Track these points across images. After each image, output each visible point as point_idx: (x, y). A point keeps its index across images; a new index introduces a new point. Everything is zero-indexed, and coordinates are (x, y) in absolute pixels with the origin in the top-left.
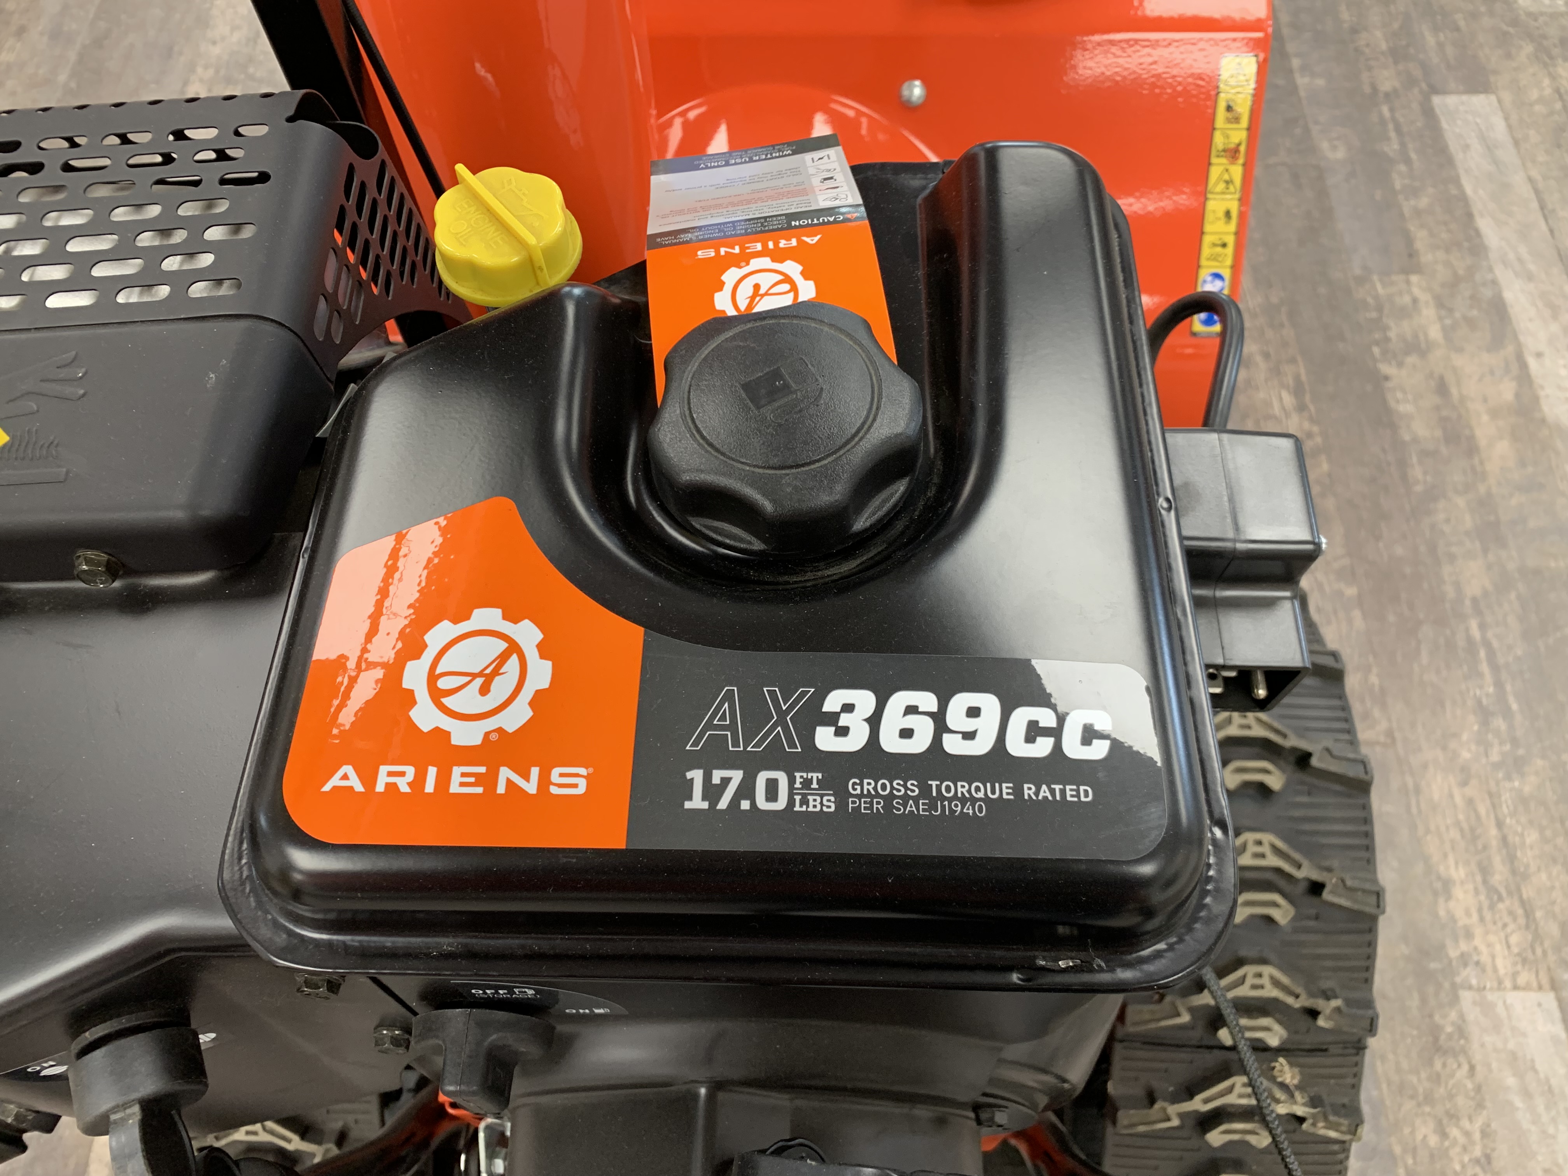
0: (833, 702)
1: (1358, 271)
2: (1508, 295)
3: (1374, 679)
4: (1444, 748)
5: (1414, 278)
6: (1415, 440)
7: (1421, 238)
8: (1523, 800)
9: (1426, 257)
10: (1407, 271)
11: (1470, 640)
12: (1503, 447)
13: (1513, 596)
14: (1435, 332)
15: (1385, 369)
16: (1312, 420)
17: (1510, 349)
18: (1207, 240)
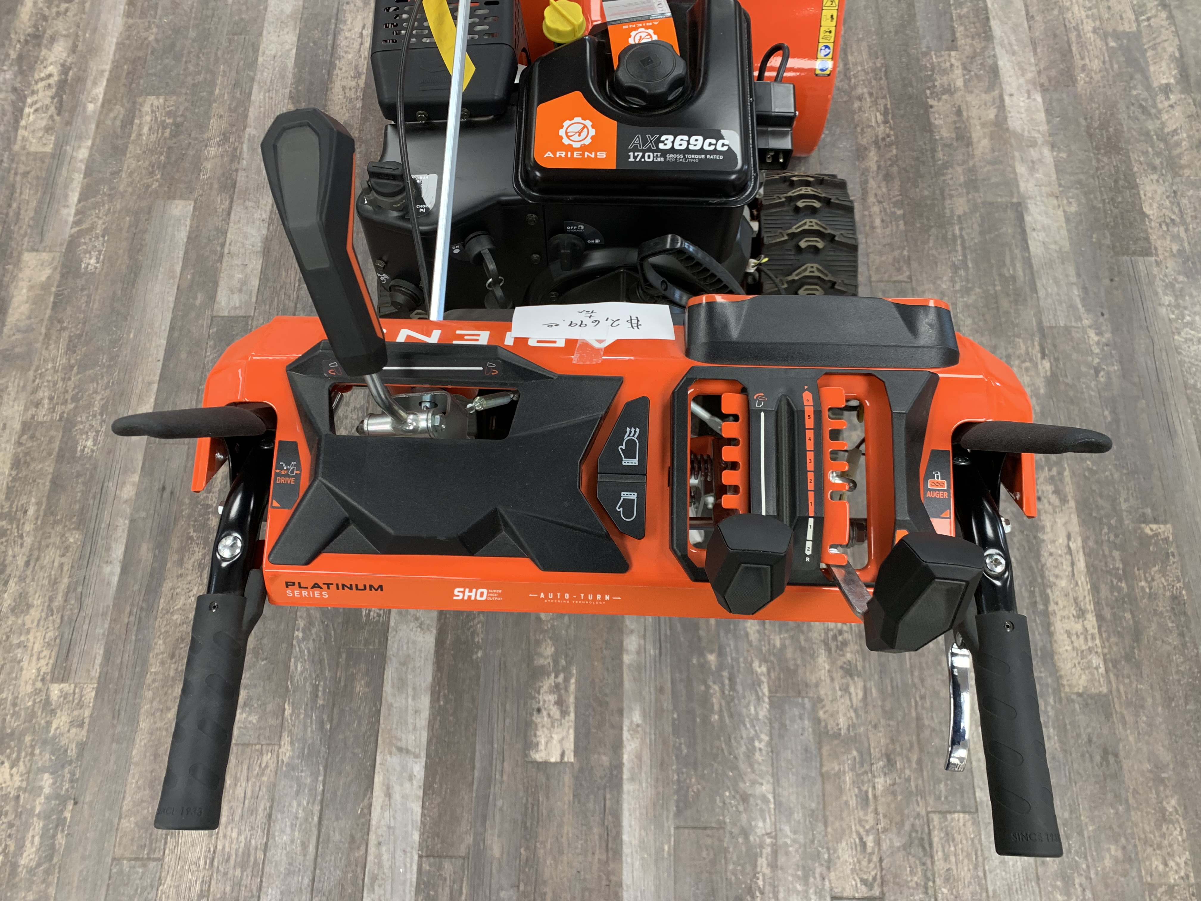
0: (663, 138)
1: (924, 49)
2: (1000, 63)
3: (905, 253)
4: (934, 283)
5: (953, 53)
6: (941, 139)
7: (960, 31)
8: (967, 306)
9: (961, 42)
10: (950, 49)
11: (954, 235)
12: (985, 143)
13: (978, 214)
14: (960, 83)
15: (931, 102)
16: (891, 128)
17: (996, 92)
18: (822, 29)
